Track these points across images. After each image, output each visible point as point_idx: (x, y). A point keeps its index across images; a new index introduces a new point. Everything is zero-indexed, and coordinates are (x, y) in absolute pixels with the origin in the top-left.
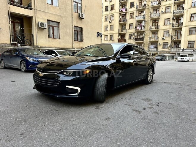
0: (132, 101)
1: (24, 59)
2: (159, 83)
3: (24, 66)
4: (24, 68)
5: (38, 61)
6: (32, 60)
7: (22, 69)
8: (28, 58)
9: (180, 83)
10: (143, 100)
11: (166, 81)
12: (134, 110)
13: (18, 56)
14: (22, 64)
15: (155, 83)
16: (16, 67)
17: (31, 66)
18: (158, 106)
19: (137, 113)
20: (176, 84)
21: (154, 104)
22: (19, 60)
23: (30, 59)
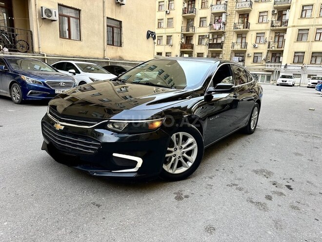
0: (238, 176)
1: (17, 78)
2: (266, 130)
3: (18, 93)
4: (18, 96)
5: (45, 84)
6: (33, 82)
7: (14, 98)
8: (25, 77)
9: (302, 133)
10: (256, 172)
11: (276, 128)
12: (252, 202)
13: (5, 73)
14: (14, 89)
15: (260, 130)
16: (3, 93)
17: (31, 93)
18: (291, 189)
19: (260, 209)
20: (296, 134)
21: (282, 185)
22: (8, 81)
23: (29, 80)
